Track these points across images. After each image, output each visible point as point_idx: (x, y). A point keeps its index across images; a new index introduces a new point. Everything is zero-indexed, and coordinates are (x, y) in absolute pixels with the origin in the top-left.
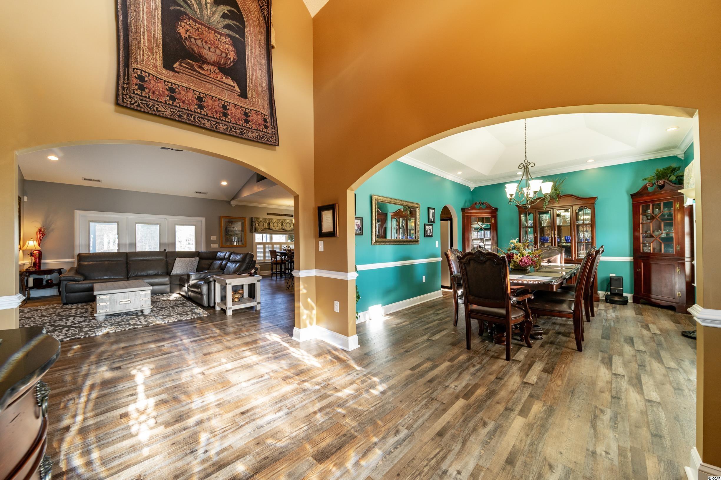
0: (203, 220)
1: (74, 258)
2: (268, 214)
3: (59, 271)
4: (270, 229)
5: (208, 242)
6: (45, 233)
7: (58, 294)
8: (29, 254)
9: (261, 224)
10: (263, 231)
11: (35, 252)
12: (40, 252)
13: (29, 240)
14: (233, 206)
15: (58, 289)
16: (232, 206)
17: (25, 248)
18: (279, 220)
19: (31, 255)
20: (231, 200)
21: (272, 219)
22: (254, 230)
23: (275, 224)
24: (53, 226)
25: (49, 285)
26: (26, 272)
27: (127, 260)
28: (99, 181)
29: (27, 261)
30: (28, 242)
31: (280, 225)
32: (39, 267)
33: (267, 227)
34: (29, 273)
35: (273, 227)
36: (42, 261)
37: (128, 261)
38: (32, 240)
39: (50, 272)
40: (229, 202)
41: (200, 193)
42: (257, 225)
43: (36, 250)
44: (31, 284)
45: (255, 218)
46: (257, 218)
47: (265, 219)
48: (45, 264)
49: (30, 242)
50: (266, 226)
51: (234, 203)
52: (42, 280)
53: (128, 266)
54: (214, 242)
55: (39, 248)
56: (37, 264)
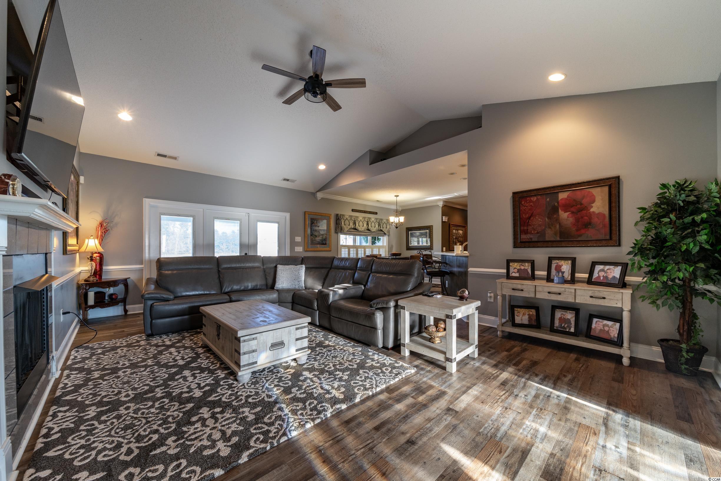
0: (288, 215)
1: (142, 264)
2: (353, 210)
3: (125, 282)
4: (355, 229)
5: (293, 244)
6: (107, 229)
7: (123, 313)
8: (88, 258)
9: (347, 222)
10: (349, 233)
11: (95, 255)
12: (101, 256)
13: (89, 238)
14: (319, 198)
15: (123, 307)
16: (317, 199)
17: (83, 249)
18: (364, 218)
19: (92, 259)
20: (318, 191)
21: (357, 217)
22: (339, 229)
23: (361, 223)
24: (116, 220)
25: (113, 301)
26: (86, 285)
27: (218, 268)
28: (175, 158)
29: (87, 268)
30: (87, 241)
31: (365, 225)
32: (100, 276)
33: (353, 227)
34: (89, 284)
35: (358, 227)
36: (104, 268)
37: (220, 269)
38: (92, 237)
39: (114, 283)
40: (314, 194)
41: (288, 180)
42: (343, 223)
43: (96, 253)
44: (91, 301)
45: (341, 215)
46: (343, 215)
47: (351, 216)
48: (108, 272)
49: (90, 240)
50: (352, 225)
51: (320, 195)
52: (104, 294)
53: (221, 276)
54: (298, 244)
55: (100, 249)
56: (98, 272)
